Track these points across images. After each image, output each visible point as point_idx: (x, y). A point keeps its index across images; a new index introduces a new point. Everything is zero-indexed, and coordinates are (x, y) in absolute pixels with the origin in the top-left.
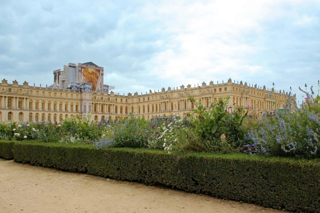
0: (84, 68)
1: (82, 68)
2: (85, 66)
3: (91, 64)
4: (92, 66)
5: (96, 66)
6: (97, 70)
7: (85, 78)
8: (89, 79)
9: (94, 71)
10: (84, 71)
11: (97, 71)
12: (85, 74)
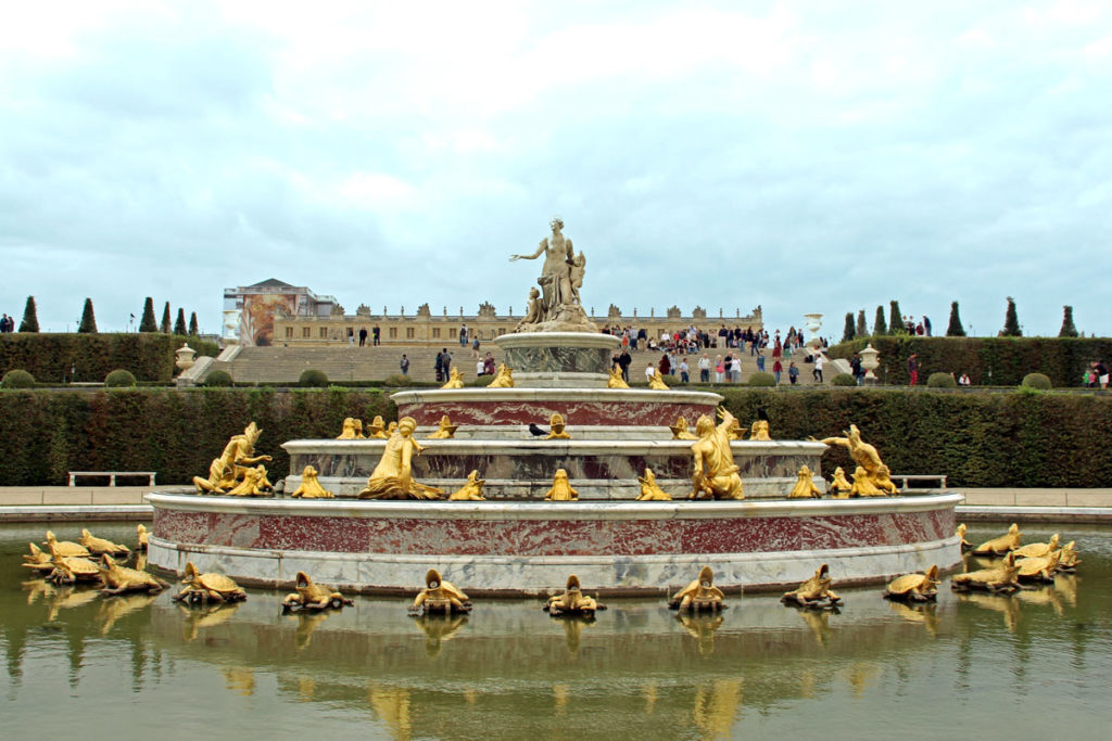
0: (252, 296)
1: (245, 297)
2: (253, 292)
3: (273, 283)
4: (273, 289)
5: (288, 287)
6: (287, 296)
7: (253, 319)
8: (264, 320)
9: (279, 299)
10: (252, 303)
11: (289, 299)
12: (254, 309)
